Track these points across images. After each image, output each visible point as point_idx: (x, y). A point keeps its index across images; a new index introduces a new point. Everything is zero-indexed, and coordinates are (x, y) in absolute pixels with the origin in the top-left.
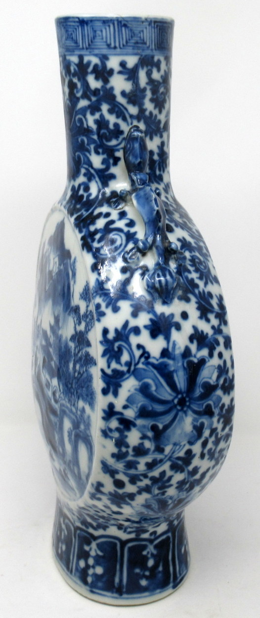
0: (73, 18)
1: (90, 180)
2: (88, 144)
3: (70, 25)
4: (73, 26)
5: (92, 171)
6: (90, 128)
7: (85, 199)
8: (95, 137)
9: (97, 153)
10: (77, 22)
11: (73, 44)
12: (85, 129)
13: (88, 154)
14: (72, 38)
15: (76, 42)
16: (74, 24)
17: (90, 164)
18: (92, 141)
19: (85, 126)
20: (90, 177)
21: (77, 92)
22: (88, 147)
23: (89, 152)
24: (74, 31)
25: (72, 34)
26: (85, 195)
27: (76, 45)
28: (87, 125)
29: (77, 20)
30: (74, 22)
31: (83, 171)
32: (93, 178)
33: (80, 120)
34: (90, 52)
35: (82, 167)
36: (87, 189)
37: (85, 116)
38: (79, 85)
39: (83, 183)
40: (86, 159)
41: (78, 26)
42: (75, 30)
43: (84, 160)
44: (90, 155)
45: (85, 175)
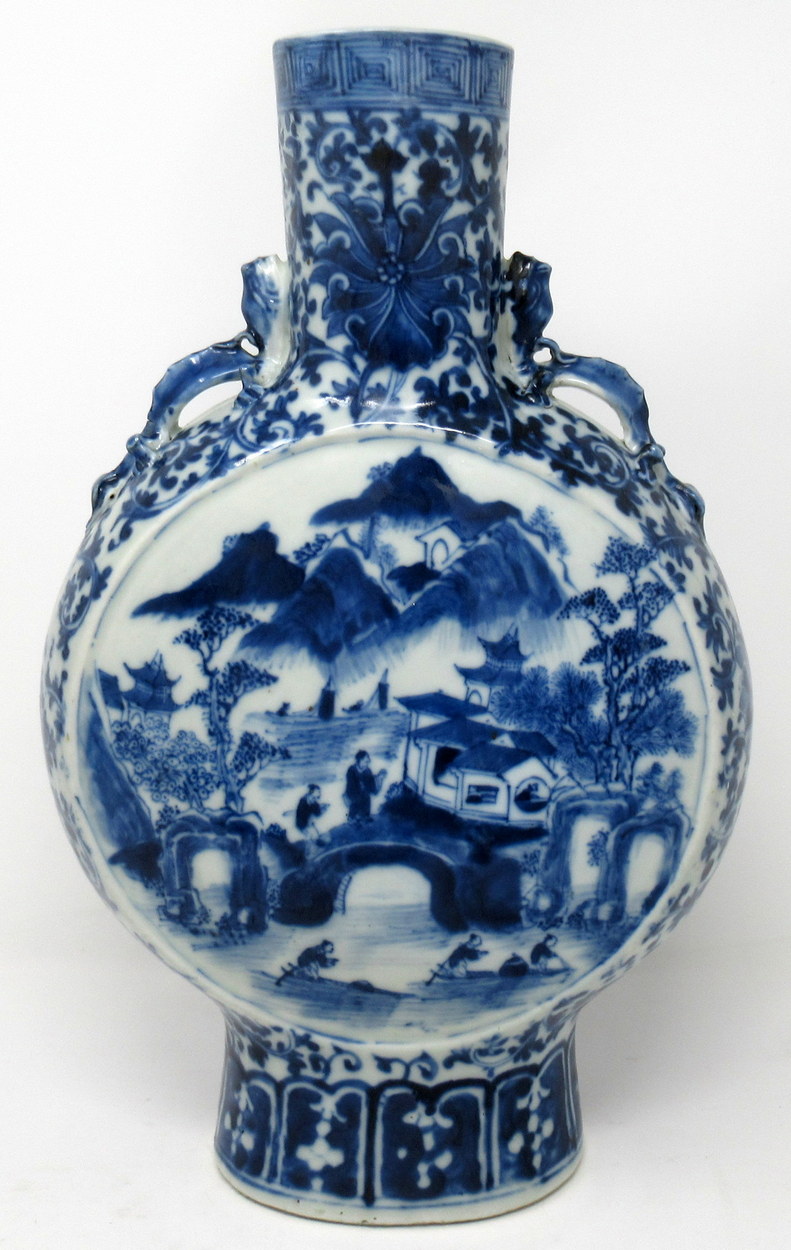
0: (457, 38)
1: (467, 361)
2: (465, 291)
3: (447, 52)
4: (455, 54)
5: (471, 343)
6: (469, 259)
7: (472, 400)
8: (476, 276)
9: (478, 307)
10: (465, 48)
11: (450, 91)
12: (460, 259)
13: (463, 310)
14: (449, 78)
15: (457, 87)
16: (457, 51)
17: (466, 329)
18: (470, 284)
19: (461, 254)
20: (465, 354)
21: (449, 187)
22: (465, 296)
23: (466, 305)
24: (454, 65)
25: (448, 70)
26: (468, 392)
27: (456, 93)
28: (465, 252)
29: (465, 44)
30: (459, 47)
31: (453, 345)
32: (472, 357)
33: (451, 244)
34: (481, 110)
35: (451, 337)
36: (464, 380)
37: (461, 235)
38: (455, 172)
39: (454, 370)
40: (460, 321)
41: (465, 57)
42: (457, 64)
43: (456, 324)
44: (469, 311)
45: (457, 352)
